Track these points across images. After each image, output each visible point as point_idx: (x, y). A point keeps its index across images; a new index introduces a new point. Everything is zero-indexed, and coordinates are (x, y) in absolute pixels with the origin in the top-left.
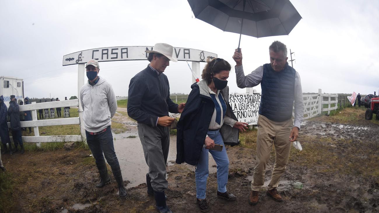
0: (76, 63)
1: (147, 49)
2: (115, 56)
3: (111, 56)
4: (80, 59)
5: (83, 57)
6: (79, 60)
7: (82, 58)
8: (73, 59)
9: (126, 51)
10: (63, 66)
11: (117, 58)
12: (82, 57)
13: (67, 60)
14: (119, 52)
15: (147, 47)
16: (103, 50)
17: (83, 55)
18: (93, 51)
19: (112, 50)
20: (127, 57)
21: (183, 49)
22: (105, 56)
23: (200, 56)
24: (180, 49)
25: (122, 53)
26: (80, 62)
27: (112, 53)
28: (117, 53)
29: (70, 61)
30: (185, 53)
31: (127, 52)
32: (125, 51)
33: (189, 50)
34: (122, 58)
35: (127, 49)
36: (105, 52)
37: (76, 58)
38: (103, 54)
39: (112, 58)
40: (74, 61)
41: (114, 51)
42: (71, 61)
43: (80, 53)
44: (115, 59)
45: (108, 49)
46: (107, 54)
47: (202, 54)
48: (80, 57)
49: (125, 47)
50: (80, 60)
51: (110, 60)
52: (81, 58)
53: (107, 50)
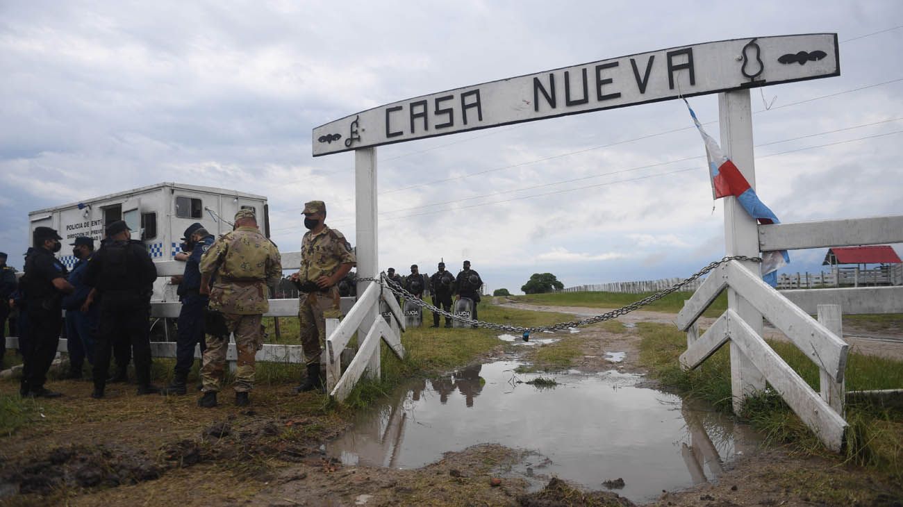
0: (345, 148)
1: (537, 83)
2: (445, 119)
3: (434, 120)
4: (355, 136)
5: (363, 130)
6: (352, 140)
7: (361, 133)
8: (338, 136)
9: (475, 101)
10: (314, 156)
11: (451, 124)
12: (360, 130)
13: (322, 139)
14: (455, 104)
15: (535, 76)
16: (412, 105)
17: (362, 126)
18: (389, 111)
19: (438, 101)
20: (480, 119)
21: (664, 55)
22: (419, 122)
23: (741, 64)
24: (652, 58)
25: (465, 107)
26: (356, 144)
27: (438, 112)
28: (450, 111)
29: (330, 142)
30: (672, 69)
31: (478, 104)
32: (472, 98)
33: (688, 51)
34: (465, 122)
35: (477, 92)
36: (419, 110)
37: (346, 135)
38: (413, 117)
39: (437, 127)
40: (340, 144)
41: (443, 106)
42: (333, 142)
43: (354, 118)
44: (445, 129)
45: (426, 101)
46: (424, 115)
47: (751, 54)
48: (354, 130)
49: (473, 89)
50: (355, 139)
51: (432, 134)
52: (356, 132)
53: (424, 103)
